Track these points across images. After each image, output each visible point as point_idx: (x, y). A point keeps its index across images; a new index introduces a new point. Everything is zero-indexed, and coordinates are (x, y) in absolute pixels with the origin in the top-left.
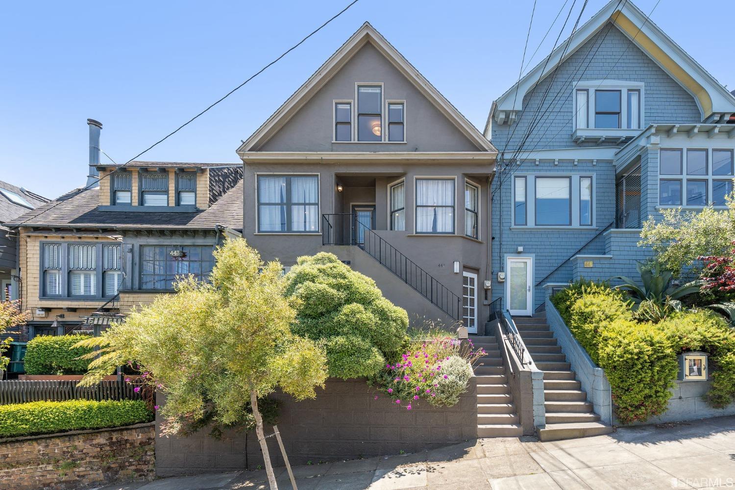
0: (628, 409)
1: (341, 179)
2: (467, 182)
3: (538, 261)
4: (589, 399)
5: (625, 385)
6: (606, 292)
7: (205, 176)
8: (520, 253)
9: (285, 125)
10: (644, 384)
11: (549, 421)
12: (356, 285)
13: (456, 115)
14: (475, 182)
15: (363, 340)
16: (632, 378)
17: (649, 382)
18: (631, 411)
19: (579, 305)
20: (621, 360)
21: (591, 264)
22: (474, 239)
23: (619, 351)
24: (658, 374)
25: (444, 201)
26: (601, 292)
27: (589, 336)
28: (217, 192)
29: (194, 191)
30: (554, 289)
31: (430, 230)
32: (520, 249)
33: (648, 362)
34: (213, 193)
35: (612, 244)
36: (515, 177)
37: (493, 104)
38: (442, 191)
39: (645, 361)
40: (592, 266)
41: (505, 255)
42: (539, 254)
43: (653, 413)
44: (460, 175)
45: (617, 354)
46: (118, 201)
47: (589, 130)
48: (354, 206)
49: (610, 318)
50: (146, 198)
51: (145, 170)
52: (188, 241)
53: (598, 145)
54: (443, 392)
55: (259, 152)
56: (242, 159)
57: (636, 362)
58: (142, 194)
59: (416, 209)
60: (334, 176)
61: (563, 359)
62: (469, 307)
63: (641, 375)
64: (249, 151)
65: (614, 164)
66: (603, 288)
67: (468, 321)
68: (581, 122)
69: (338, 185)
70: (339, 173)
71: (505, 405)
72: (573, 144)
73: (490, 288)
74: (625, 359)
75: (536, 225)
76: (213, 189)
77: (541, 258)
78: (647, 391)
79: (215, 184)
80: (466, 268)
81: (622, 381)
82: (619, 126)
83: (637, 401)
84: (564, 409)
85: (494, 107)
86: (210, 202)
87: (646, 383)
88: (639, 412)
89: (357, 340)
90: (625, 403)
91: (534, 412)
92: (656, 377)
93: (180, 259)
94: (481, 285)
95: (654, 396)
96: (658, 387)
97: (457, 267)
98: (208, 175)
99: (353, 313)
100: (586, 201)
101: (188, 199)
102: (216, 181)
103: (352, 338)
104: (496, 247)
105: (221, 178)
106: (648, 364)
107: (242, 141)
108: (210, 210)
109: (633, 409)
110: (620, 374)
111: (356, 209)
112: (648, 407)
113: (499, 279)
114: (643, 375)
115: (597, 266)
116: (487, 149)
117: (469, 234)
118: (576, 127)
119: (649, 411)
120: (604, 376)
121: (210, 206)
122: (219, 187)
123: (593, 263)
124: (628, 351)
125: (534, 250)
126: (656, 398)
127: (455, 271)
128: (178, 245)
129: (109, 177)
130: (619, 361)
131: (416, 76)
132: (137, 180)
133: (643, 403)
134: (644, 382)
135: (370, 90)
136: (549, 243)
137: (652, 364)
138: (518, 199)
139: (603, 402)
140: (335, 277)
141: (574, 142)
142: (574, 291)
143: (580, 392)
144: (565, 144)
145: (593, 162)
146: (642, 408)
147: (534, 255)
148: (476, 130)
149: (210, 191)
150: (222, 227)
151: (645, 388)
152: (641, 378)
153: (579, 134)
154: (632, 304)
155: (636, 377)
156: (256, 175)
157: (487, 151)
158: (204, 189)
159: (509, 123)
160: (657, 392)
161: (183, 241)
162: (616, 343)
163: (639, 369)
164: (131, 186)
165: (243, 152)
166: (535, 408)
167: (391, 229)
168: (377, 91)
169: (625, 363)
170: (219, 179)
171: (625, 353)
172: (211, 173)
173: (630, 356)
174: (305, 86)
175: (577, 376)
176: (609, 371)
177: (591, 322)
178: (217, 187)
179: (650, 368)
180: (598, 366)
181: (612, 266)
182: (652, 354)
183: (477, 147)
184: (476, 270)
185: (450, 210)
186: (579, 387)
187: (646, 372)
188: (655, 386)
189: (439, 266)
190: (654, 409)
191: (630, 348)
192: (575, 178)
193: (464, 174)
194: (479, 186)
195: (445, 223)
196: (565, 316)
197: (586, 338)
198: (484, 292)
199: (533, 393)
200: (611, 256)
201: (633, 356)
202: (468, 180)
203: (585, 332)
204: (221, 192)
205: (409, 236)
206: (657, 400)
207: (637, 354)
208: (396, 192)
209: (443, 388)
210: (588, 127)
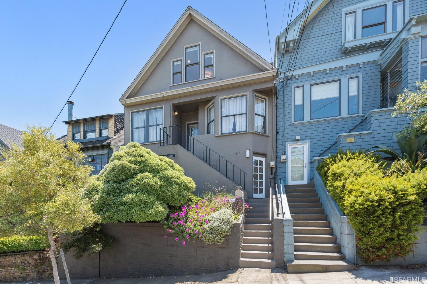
0: (369, 250)
1: (176, 107)
2: (256, 96)
3: (312, 145)
4: (338, 242)
5: (366, 229)
6: (361, 157)
7: (112, 119)
8: (298, 140)
9: (145, 81)
10: (385, 228)
11: (297, 258)
12: (150, 161)
13: (247, 51)
14: (263, 95)
15: (149, 196)
16: (373, 222)
17: (390, 226)
18: (372, 252)
19: (334, 168)
20: (361, 207)
21: (352, 140)
22: (263, 135)
23: (360, 200)
24: (400, 218)
25: (241, 111)
26: (356, 157)
27: (338, 191)
28: (119, 127)
29: (107, 128)
30: (320, 161)
31: (231, 131)
32: (298, 137)
33: (390, 209)
34: (117, 128)
35: (372, 122)
36: (295, 88)
37: (276, 39)
38: (239, 105)
39: (387, 207)
40: (353, 141)
41: (287, 143)
42: (314, 140)
43: (396, 255)
44: (251, 91)
45: (358, 202)
46: (75, 139)
47: (357, 40)
48: (188, 125)
49: (357, 175)
50: (87, 135)
51: (85, 120)
52: (95, 153)
53: (365, 51)
54: (211, 233)
55: (130, 99)
56: (123, 104)
57: (377, 208)
58: (85, 133)
59: (221, 119)
60: (171, 106)
61: (323, 212)
62: (258, 180)
63: (382, 220)
64: (126, 98)
65: (379, 63)
66: (357, 154)
67: (257, 190)
68: (350, 36)
69: (175, 111)
70: (174, 104)
71: (267, 245)
72: (342, 55)
73: (274, 166)
74: (366, 206)
75: (311, 119)
76: (117, 126)
77: (315, 142)
78: (388, 234)
79: (118, 124)
80: (255, 154)
81: (363, 226)
82: (385, 31)
83: (378, 244)
84: (314, 249)
85: (277, 41)
86: (115, 133)
87: (387, 227)
88: (380, 253)
89: (143, 197)
90: (366, 245)
91: (285, 250)
92: (398, 222)
93: (92, 163)
94: (268, 164)
95: (396, 239)
96: (400, 231)
97: (248, 154)
98: (114, 119)
99: (143, 179)
100: (353, 97)
101: (105, 133)
102: (119, 122)
103: (139, 194)
104: (280, 138)
105: (122, 120)
106: (390, 210)
107: (122, 94)
108: (115, 137)
109: (374, 250)
110: (361, 220)
111: (190, 126)
112: (389, 249)
113: (282, 160)
114: (384, 220)
115: (358, 140)
116: (268, 69)
117: (259, 131)
118: (345, 40)
119: (391, 252)
120: (348, 223)
121: (115, 135)
122: (121, 125)
123: (355, 139)
124: (369, 199)
125: (309, 138)
126: (398, 241)
127: (247, 156)
128: (90, 156)
129: (71, 127)
130: (360, 208)
131: (220, 32)
132: (83, 126)
133: (384, 245)
134: (385, 226)
135: (193, 49)
136: (321, 131)
137: (394, 210)
138: (297, 103)
139: (348, 244)
140: (134, 156)
141: (343, 53)
142: (331, 159)
143: (331, 236)
144: (335, 56)
145: (359, 65)
146: (383, 249)
147: (309, 141)
148: (261, 58)
149: (115, 127)
150: (110, 143)
151: (386, 231)
152: (382, 223)
153: (346, 45)
154: (384, 165)
155: (377, 222)
156: (131, 113)
157: (268, 70)
158: (112, 126)
159: (290, 51)
160: (399, 235)
161: (93, 153)
162: (359, 193)
163: (380, 214)
164: (80, 130)
165: (122, 100)
166: (285, 247)
167: (208, 133)
168: (197, 48)
169: (365, 210)
170: (121, 121)
171: (366, 202)
172: (116, 118)
173: (370, 204)
174: (154, 55)
175: (331, 224)
176: (351, 218)
177: (341, 180)
178: (120, 125)
179: (392, 213)
180: (344, 214)
181: (372, 139)
182: (394, 201)
183: (261, 69)
184: (264, 155)
185: (245, 116)
186: (331, 232)
187: (387, 218)
188: (398, 229)
189: (236, 154)
190: (396, 250)
191: (371, 196)
192: (344, 80)
193: (253, 90)
194: (267, 98)
195: (241, 125)
196: (324, 179)
197: (337, 193)
198: (270, 169)
199: (284, 236)
200: (371, 131)
201: (373, 203)
202: (257, 94)
203: (336, 188)
204: (122, 128)
205: (216, 137)
206: (399, 243)
207: (377, 201)
208: (211, 111)
209: (212, 231)
210: (355, 38)
